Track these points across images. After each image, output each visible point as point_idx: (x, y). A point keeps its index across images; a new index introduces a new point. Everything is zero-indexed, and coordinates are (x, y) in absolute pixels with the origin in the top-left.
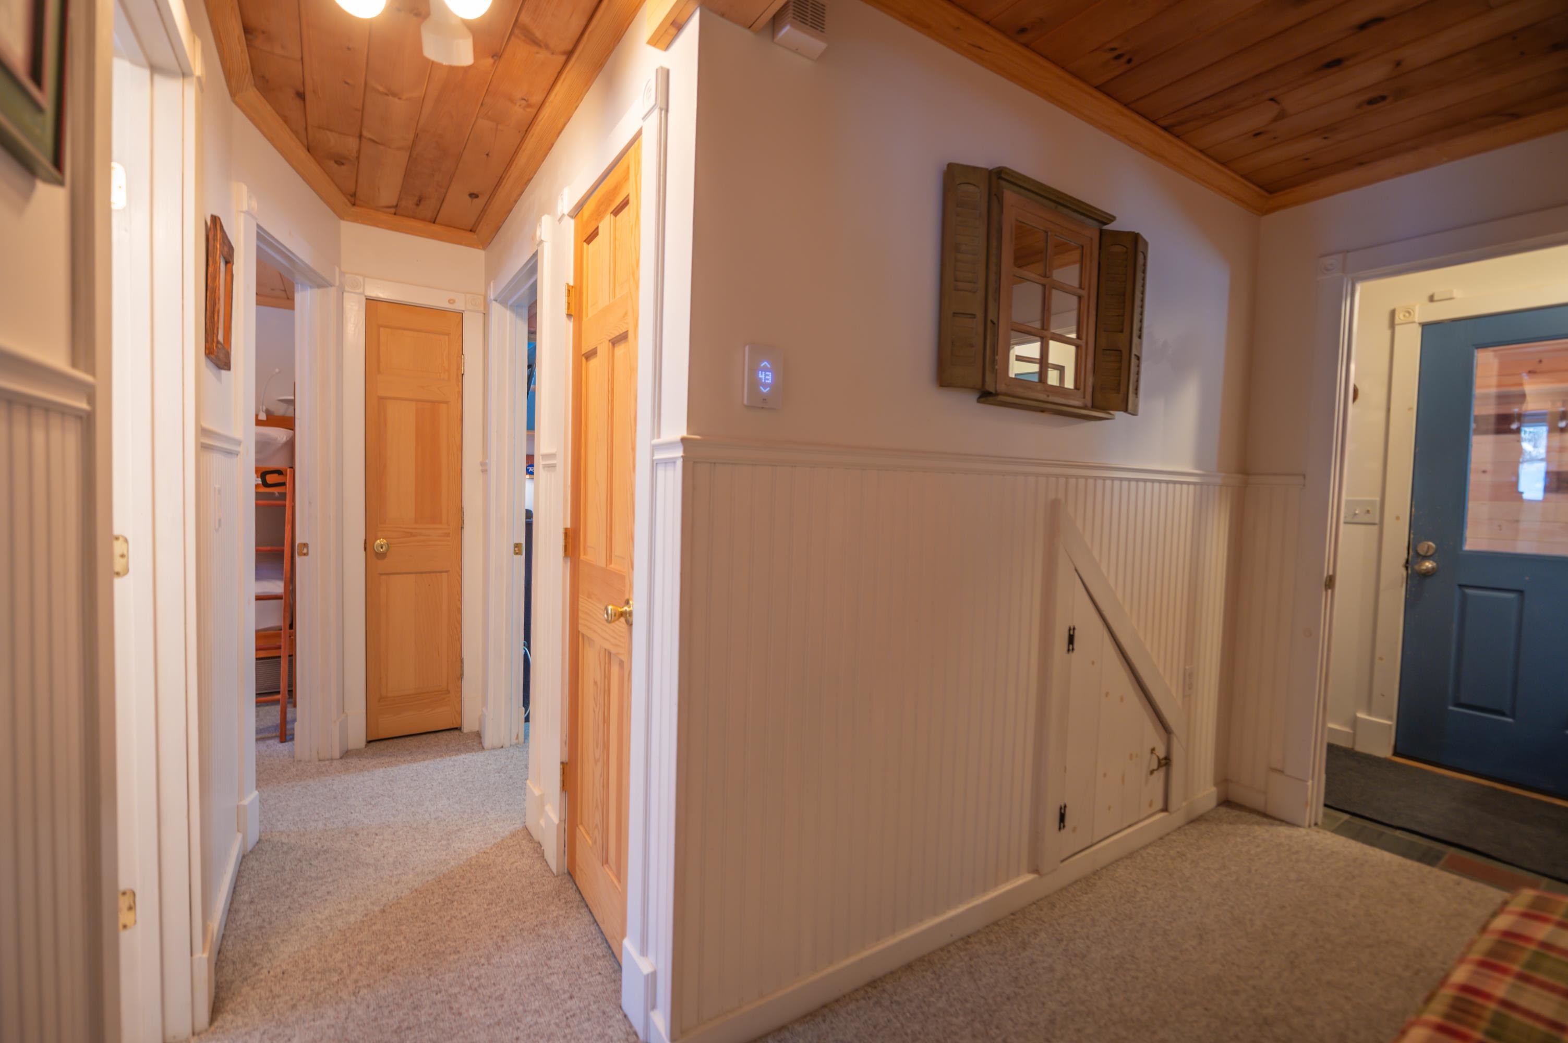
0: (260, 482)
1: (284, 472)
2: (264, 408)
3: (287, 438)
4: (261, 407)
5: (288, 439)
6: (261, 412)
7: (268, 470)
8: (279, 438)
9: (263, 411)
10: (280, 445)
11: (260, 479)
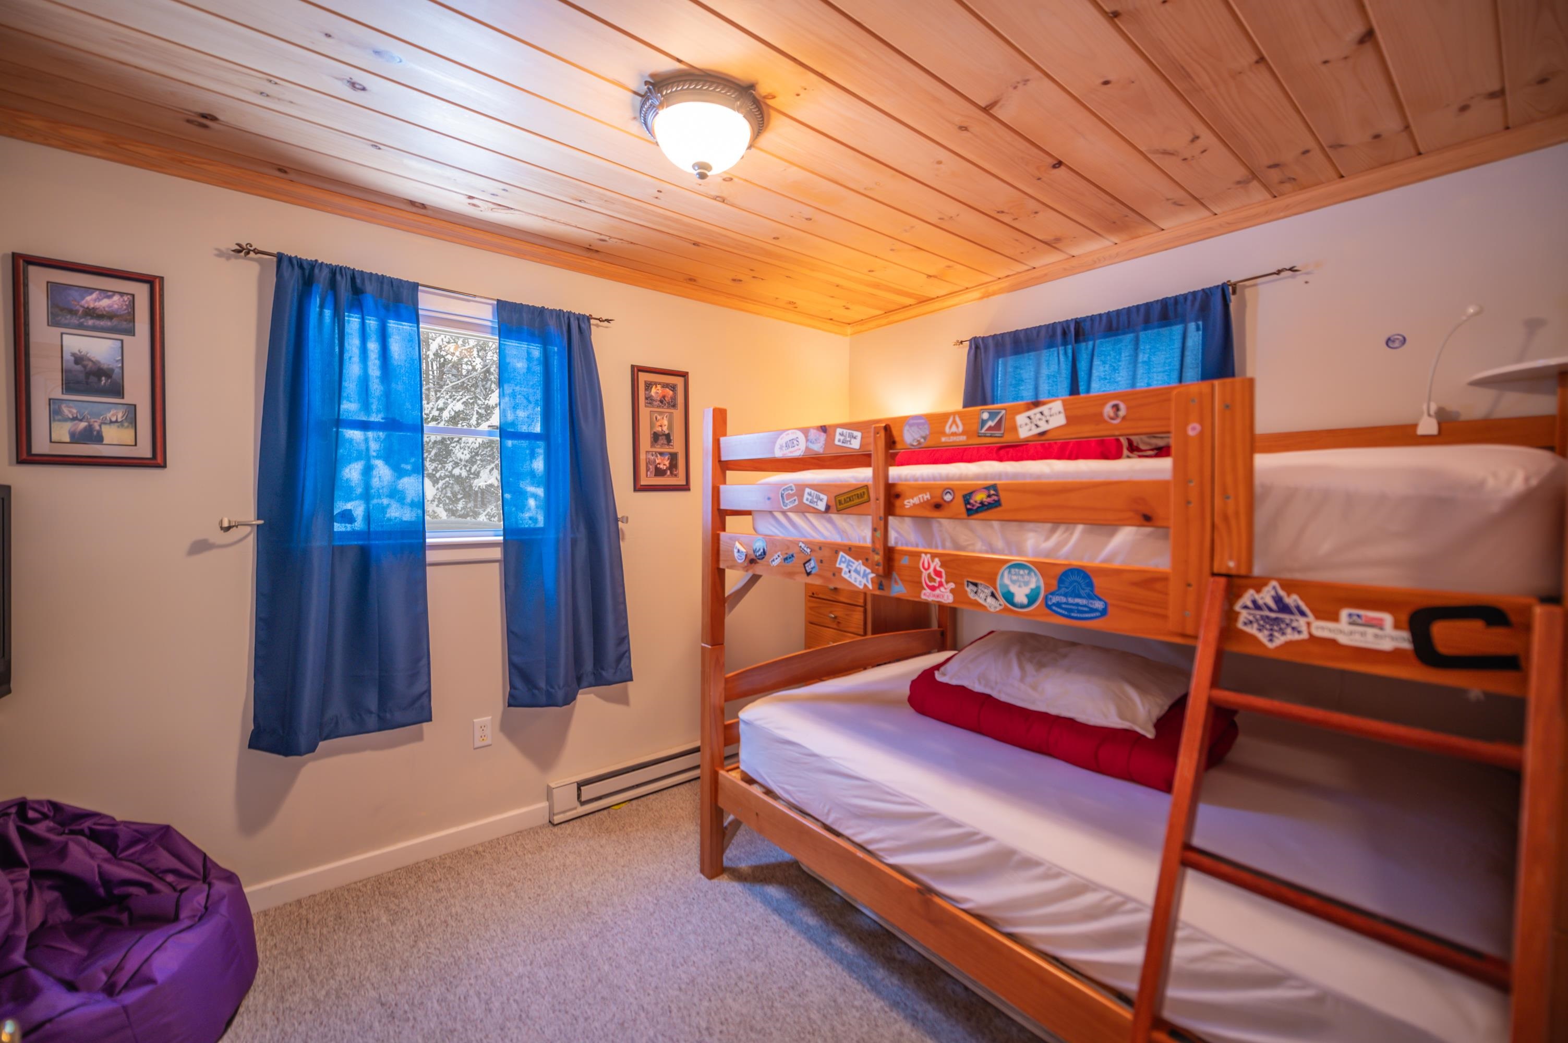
0: (1407, 645)
1: (1513, 618)
2: (1433, 408)
3: (1527, 479)
4: (1425, 407)
5: (1534, 482)
6: (1425, 416)
7: (1438, 602)
8: (1491, 483)
9: (1429, 415)
10: (1495, 508)
11: (1405, 634)
